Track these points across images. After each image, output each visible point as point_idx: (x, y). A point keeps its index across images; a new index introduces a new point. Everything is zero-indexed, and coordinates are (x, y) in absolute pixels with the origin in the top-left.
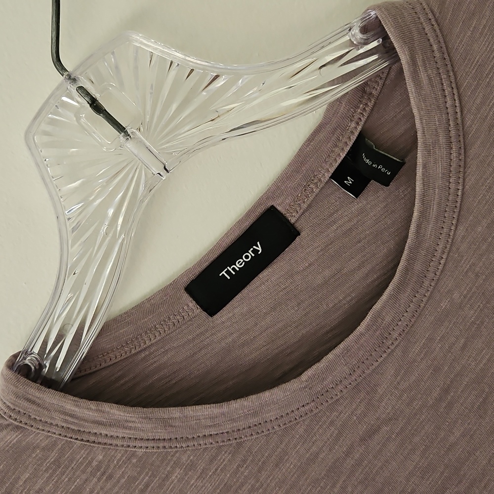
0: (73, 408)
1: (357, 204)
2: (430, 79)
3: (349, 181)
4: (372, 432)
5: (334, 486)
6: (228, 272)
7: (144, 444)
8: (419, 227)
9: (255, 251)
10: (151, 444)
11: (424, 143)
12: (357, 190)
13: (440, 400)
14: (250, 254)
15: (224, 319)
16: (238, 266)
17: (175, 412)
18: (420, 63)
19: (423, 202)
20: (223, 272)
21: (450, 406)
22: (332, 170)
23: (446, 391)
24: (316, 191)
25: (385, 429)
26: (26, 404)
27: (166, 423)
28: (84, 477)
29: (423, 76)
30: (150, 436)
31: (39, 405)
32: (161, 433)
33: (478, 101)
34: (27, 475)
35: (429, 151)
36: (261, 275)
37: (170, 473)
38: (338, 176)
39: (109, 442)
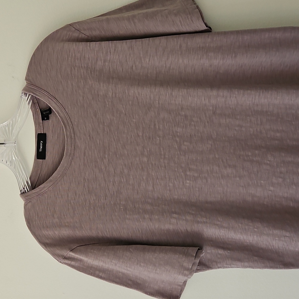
0: (35, 191)
1: (50, 121)
2: (39, 93)
3: (46, 118)
4: (85, 153)
5: (87, 167)
6: (41, 150)
7: (51, 187)
8: (59, 116)
9: (42, 143)
10: (52, 186)
11: (48, 103)
12: (48, 119)
13: (90, 139)
14: (41, 144)
15: (47, 158)
16: (41, 148)
17: (51, 178)
18: (35, 93)
19: (56, 111)
20: (40, 151)
21: (93, 138)
22: (41, 119)
23: (89, 136)
24: (42, 125)
25: (86, 151)
26: (27, 197)
27: (51, 181)
28: (47, 201)
29: (38, 94)
30: (50, 185)
31: (29, 196)
32: (51, 183)
33: (50, 89)
34: (38, 208)
35: (50, 103)
36: (46, 146)
37: (59, 188)
38: (43, 119)
39: (45, 192)
